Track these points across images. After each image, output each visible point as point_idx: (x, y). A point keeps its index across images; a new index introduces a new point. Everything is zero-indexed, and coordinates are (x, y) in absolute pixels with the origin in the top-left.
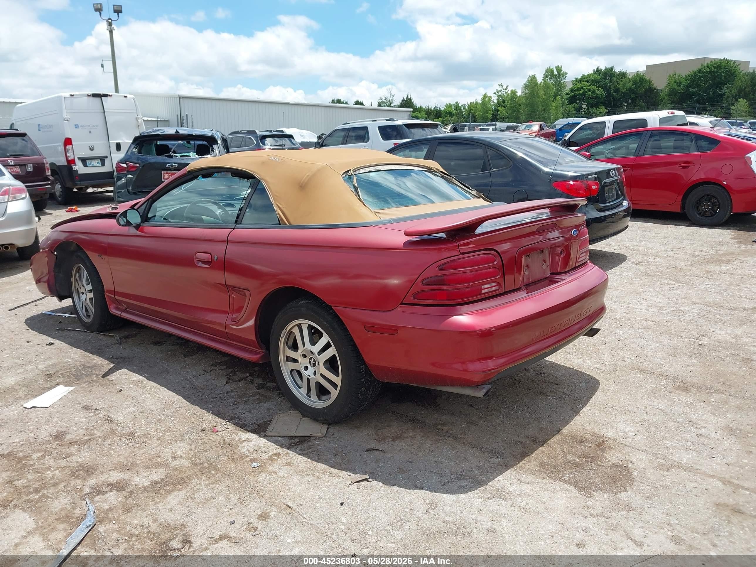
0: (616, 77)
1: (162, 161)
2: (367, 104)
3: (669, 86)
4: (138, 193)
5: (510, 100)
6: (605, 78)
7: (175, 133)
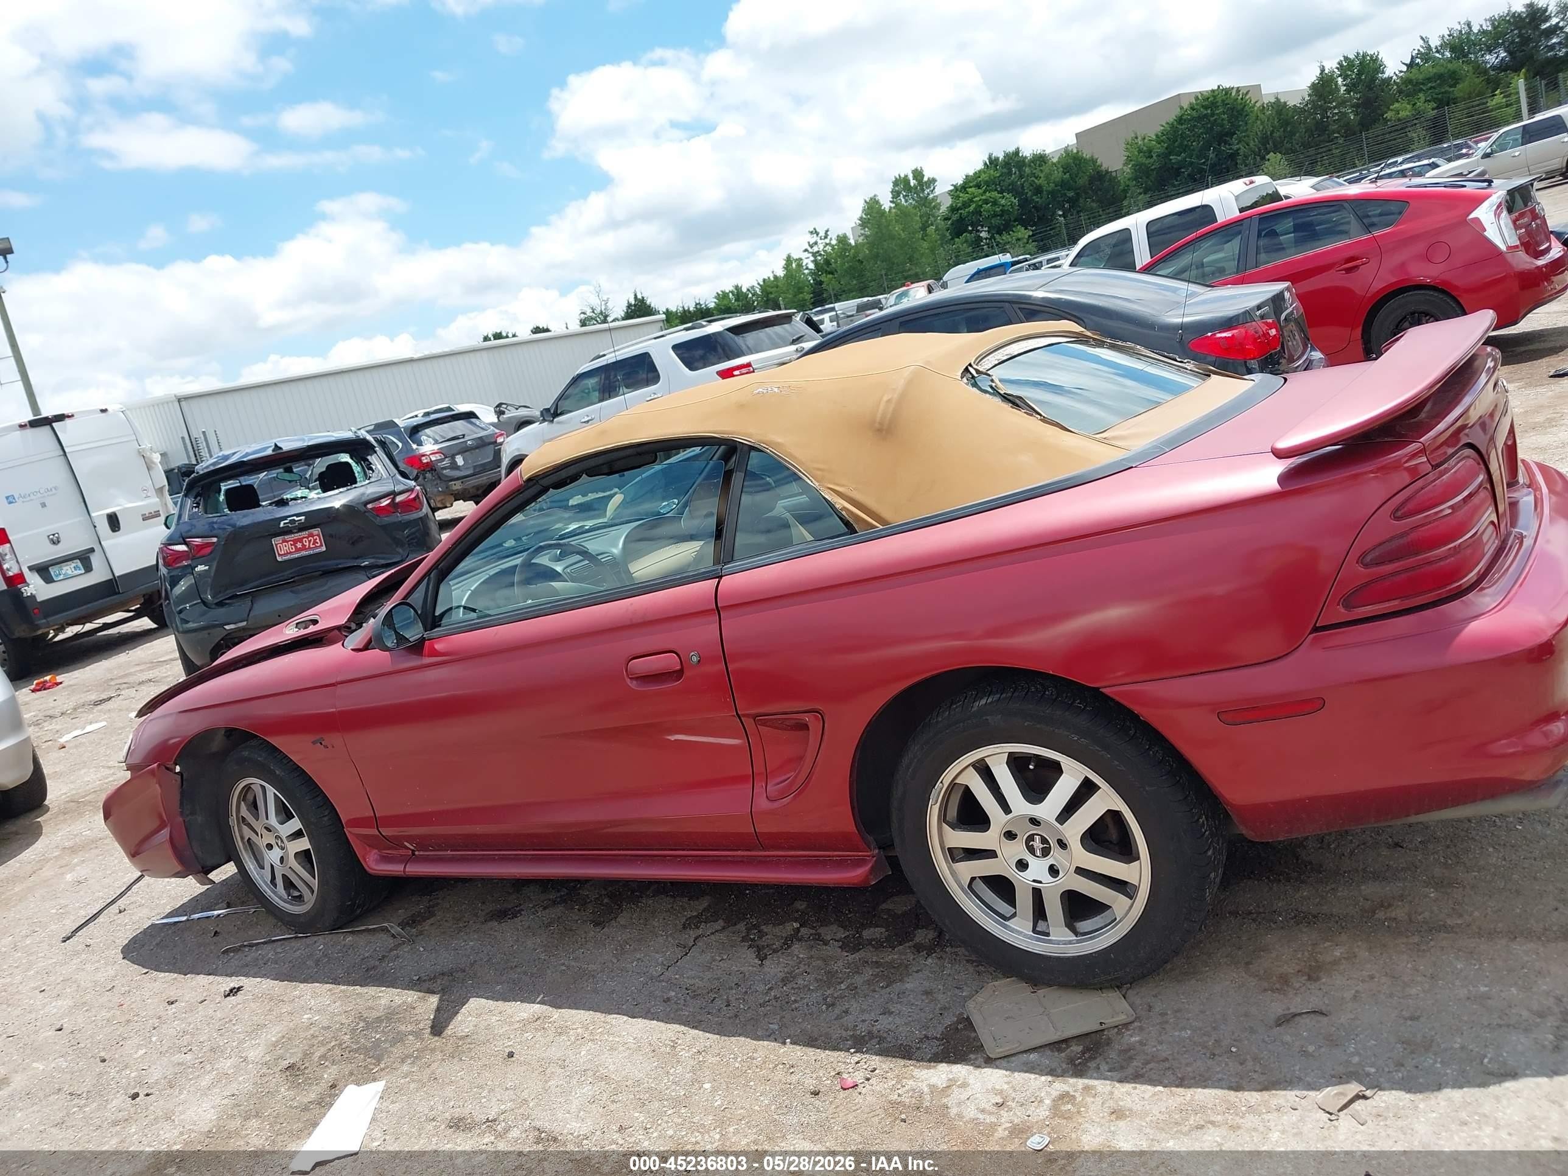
0: (1030, 166)
1: (269, 517)
2: (557, 329)
3: (1131, 161)
4: (227, 601)
5: (839, 257)
6: (1010, 173)
7: (273, 451)
